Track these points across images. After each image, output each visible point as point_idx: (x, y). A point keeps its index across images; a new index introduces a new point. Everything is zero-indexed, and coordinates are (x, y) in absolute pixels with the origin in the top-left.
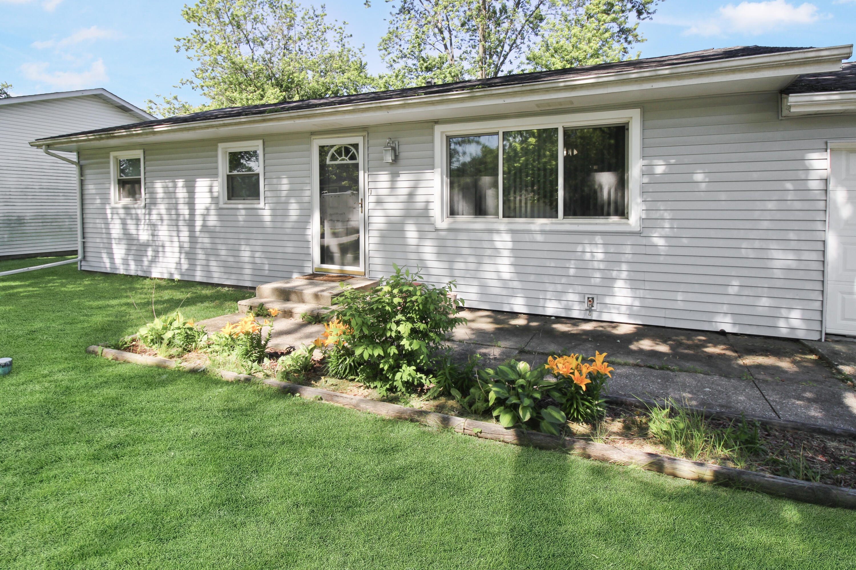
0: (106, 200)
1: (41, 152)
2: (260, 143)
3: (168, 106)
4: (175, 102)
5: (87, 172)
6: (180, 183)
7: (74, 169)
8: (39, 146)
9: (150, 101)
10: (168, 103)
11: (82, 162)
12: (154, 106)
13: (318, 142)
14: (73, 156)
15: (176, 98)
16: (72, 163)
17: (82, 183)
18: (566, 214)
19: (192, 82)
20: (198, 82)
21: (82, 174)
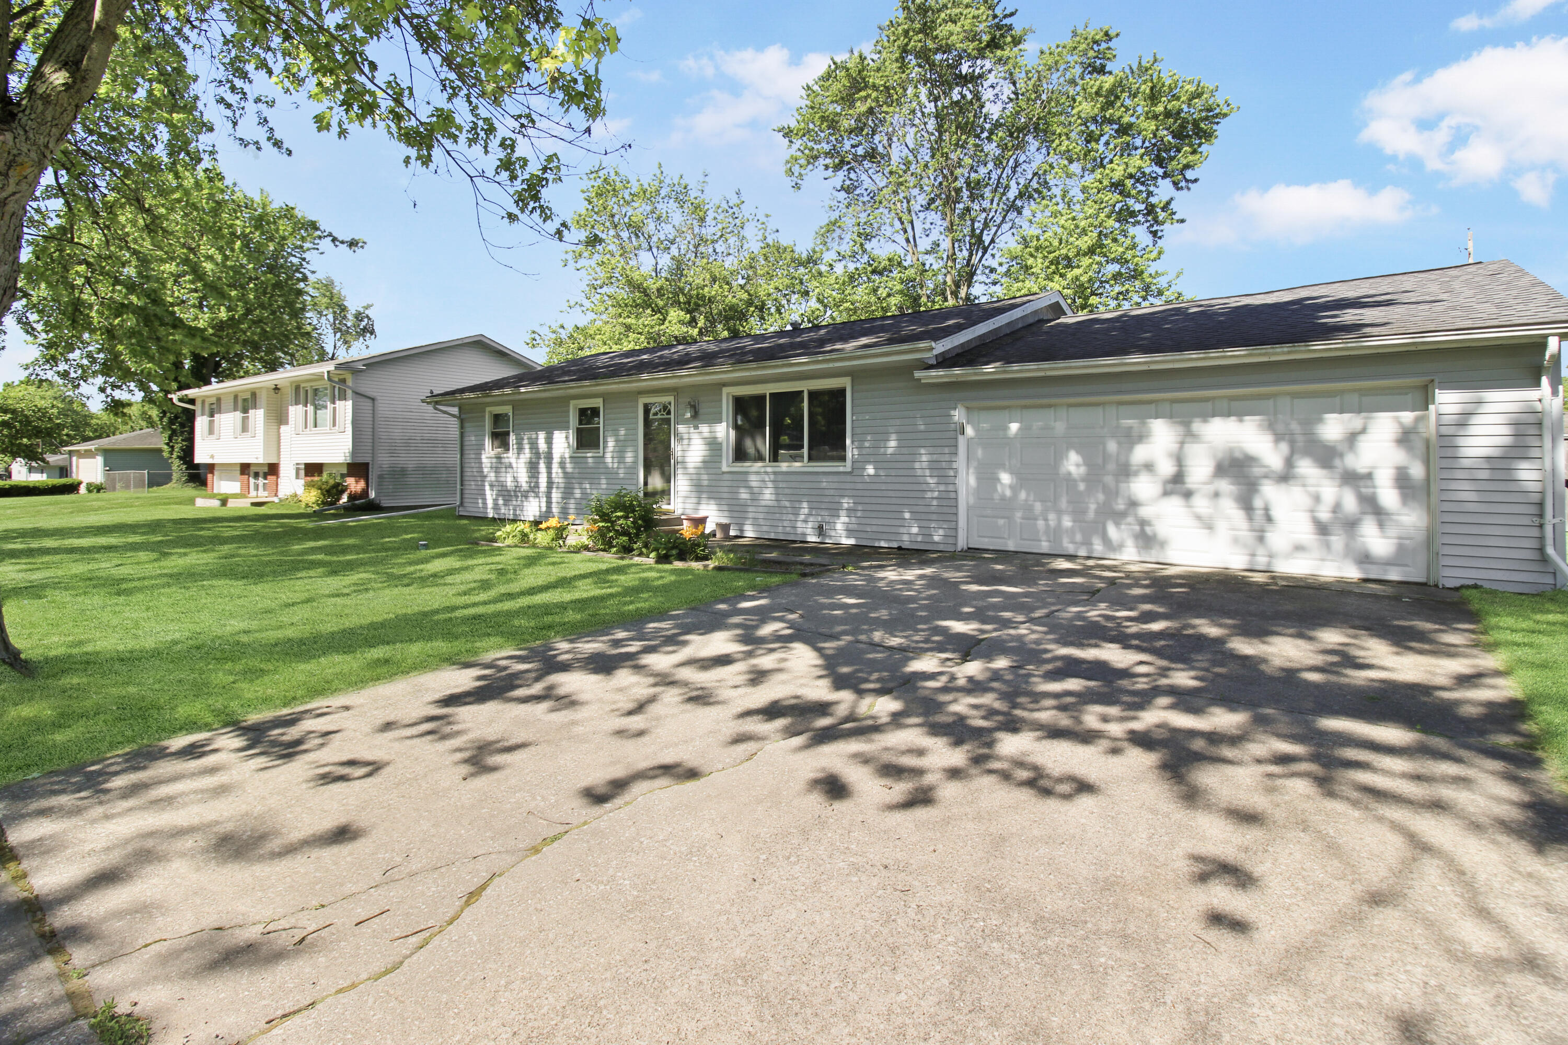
0: (481, 447)
1: (430, 408)
2: (601, 400)
3: (554, 336)
4: (561, 330)
5: (467, 425)
6: (542, 436)
7: (454, 424)
8: (428, 403)
9: (534, 332)
10: (554, 332)
11: (463, 416)
12: (537, 337)
13: (642, 401)
14: (455, 410)
15: (562, 327)
16: (454, 416)
17: (462, 435)
18: (810, 459)
19: (582, 305)
20: (587, 304)
21: (462, 427)
